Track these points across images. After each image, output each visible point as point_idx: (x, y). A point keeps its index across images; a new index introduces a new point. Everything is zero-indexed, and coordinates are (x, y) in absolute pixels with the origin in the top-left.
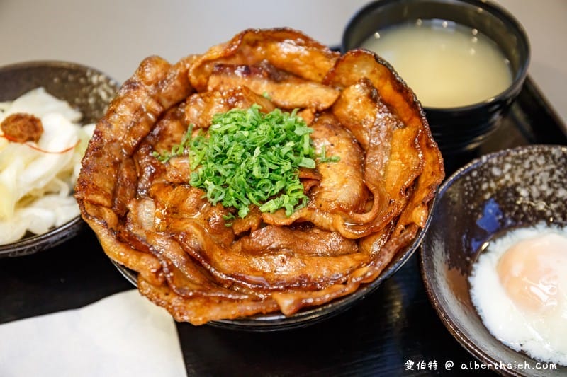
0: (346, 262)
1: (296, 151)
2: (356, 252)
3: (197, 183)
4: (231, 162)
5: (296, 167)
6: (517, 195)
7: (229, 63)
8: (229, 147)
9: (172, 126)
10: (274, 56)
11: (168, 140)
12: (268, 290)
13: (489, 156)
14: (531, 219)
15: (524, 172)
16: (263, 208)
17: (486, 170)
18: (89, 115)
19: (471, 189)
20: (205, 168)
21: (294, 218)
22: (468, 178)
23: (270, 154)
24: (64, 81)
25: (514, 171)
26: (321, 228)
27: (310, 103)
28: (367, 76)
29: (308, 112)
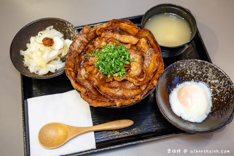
0: (135, 92)
1: (124, 59)
2: (138, 89)
3: (97, 66)
4: (106, 62)
5: (124, 64)
6: (187, 72)
7: (108, 29)
8: (106, 57)
9: (91, 46)
10: (121, 27)
11: (90, 50)
12: (114, 98)
13: (179, 61)
14: (190, 79)
15: (189, 66)
16: (114, 75)
17: (179, 65)
18: (66, 35)
19: (173, 70)
20: (99, 62)
21: (122, 79)
22: (173, 67)
23: (117, 60)
24: (59, 24)
25: (187, 66)
26: (129, 82)
27: (130, 42)
28: (147, 36)
29: (129, 45)
